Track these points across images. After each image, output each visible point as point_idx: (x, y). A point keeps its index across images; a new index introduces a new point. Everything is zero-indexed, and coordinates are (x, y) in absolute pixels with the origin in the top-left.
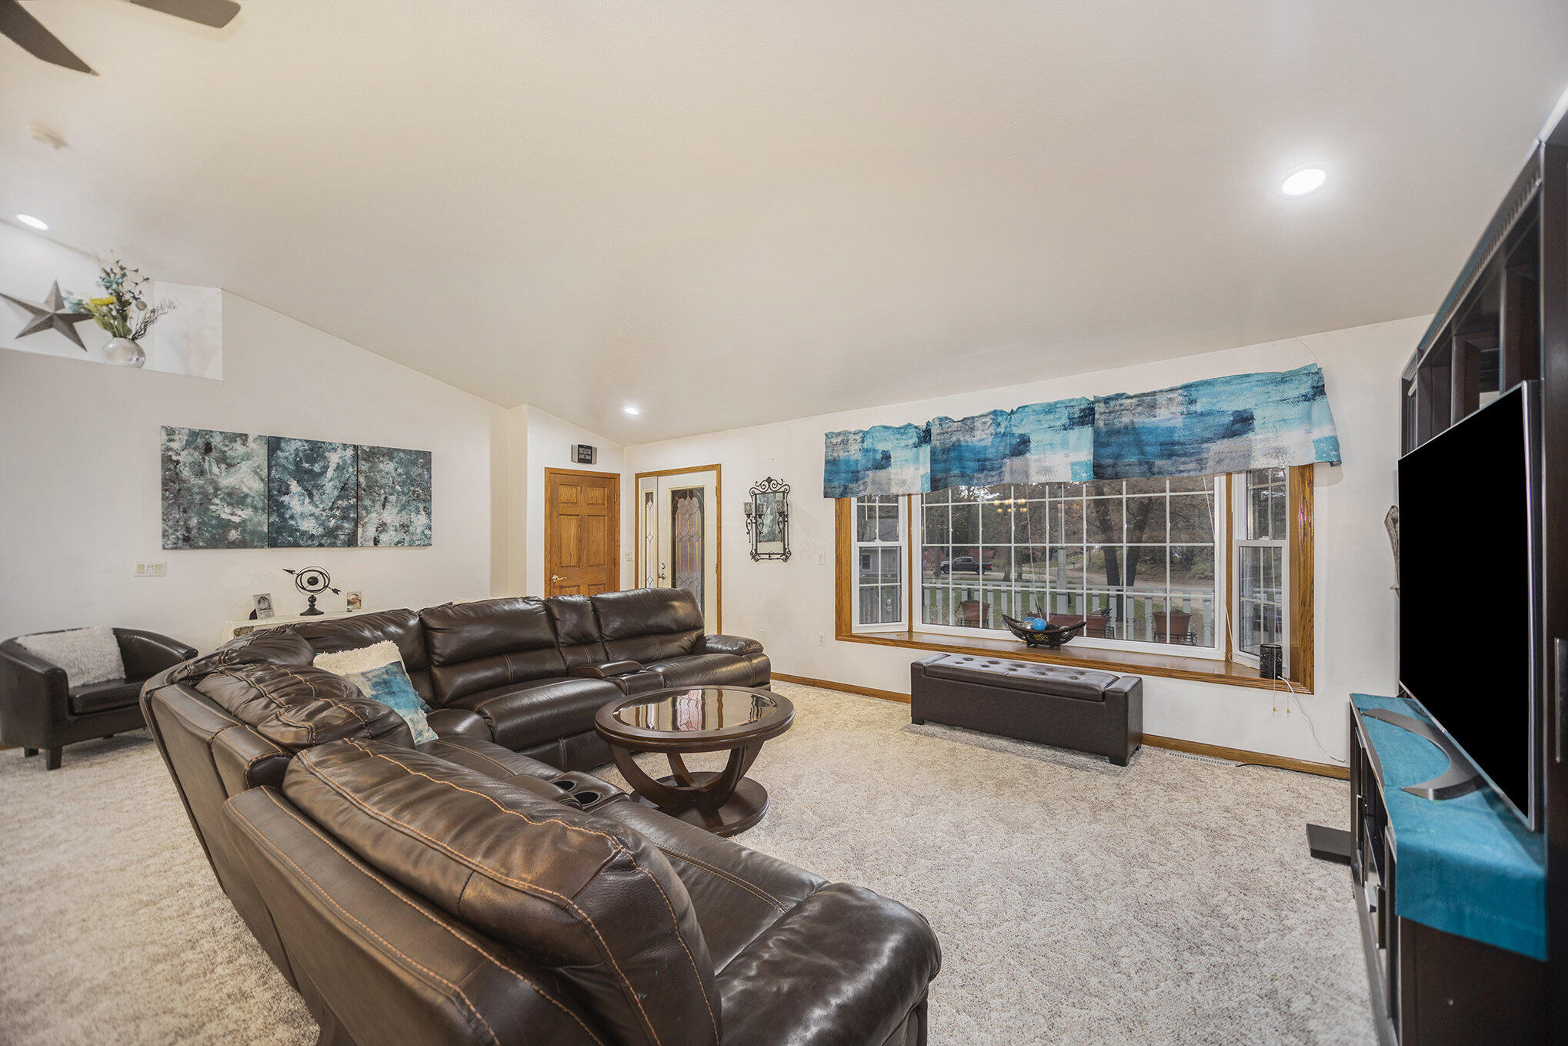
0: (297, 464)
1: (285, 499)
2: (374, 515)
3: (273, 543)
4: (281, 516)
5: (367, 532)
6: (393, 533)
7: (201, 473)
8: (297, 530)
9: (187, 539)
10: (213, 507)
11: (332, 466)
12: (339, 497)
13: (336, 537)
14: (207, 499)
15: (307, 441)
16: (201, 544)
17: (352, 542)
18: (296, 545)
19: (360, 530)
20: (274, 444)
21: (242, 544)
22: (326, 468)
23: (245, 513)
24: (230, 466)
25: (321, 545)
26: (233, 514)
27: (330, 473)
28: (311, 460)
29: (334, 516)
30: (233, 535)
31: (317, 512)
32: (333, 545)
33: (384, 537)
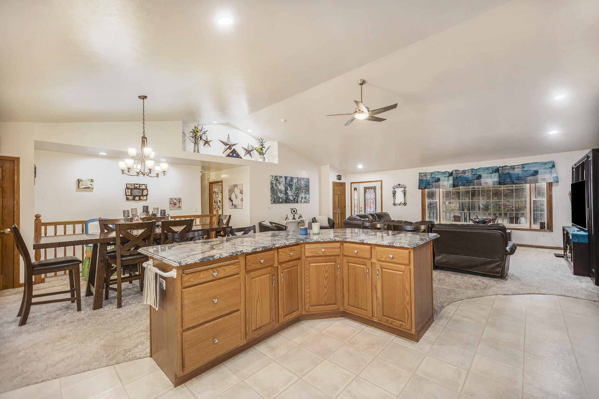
0: (289, 183)
1: (288, 191)
2: (301, 195)
3: (286, 202)
4: (287, 195)
5: (300, 199)
6: (303, 199)
7: (276, 186)
8: (289, 199)
9: (274, 201)
10: (278, 194)
11: (294, 183)
12: (296, 191)
13: (295, 201)
14: (277, 192)
15: (291, 177)
16: (276, 202)
17: (297, 202)
18: (289, 203)
19: (298, 199)
20: (286, 178)
21: (281, 203)
22: (293, 183)
23: (282, 195)
24: (280, 184)
25: (293, 203)
26: (280, 195)
27: (294, 185)
28: (291, 182)
29: (295, 195)
30: (281, 200)
31: (292, 194)
32: (295, 203)
33: (302, 201)
